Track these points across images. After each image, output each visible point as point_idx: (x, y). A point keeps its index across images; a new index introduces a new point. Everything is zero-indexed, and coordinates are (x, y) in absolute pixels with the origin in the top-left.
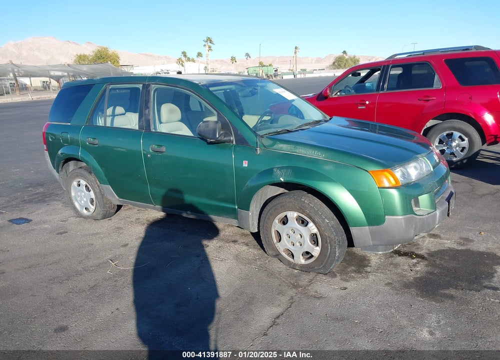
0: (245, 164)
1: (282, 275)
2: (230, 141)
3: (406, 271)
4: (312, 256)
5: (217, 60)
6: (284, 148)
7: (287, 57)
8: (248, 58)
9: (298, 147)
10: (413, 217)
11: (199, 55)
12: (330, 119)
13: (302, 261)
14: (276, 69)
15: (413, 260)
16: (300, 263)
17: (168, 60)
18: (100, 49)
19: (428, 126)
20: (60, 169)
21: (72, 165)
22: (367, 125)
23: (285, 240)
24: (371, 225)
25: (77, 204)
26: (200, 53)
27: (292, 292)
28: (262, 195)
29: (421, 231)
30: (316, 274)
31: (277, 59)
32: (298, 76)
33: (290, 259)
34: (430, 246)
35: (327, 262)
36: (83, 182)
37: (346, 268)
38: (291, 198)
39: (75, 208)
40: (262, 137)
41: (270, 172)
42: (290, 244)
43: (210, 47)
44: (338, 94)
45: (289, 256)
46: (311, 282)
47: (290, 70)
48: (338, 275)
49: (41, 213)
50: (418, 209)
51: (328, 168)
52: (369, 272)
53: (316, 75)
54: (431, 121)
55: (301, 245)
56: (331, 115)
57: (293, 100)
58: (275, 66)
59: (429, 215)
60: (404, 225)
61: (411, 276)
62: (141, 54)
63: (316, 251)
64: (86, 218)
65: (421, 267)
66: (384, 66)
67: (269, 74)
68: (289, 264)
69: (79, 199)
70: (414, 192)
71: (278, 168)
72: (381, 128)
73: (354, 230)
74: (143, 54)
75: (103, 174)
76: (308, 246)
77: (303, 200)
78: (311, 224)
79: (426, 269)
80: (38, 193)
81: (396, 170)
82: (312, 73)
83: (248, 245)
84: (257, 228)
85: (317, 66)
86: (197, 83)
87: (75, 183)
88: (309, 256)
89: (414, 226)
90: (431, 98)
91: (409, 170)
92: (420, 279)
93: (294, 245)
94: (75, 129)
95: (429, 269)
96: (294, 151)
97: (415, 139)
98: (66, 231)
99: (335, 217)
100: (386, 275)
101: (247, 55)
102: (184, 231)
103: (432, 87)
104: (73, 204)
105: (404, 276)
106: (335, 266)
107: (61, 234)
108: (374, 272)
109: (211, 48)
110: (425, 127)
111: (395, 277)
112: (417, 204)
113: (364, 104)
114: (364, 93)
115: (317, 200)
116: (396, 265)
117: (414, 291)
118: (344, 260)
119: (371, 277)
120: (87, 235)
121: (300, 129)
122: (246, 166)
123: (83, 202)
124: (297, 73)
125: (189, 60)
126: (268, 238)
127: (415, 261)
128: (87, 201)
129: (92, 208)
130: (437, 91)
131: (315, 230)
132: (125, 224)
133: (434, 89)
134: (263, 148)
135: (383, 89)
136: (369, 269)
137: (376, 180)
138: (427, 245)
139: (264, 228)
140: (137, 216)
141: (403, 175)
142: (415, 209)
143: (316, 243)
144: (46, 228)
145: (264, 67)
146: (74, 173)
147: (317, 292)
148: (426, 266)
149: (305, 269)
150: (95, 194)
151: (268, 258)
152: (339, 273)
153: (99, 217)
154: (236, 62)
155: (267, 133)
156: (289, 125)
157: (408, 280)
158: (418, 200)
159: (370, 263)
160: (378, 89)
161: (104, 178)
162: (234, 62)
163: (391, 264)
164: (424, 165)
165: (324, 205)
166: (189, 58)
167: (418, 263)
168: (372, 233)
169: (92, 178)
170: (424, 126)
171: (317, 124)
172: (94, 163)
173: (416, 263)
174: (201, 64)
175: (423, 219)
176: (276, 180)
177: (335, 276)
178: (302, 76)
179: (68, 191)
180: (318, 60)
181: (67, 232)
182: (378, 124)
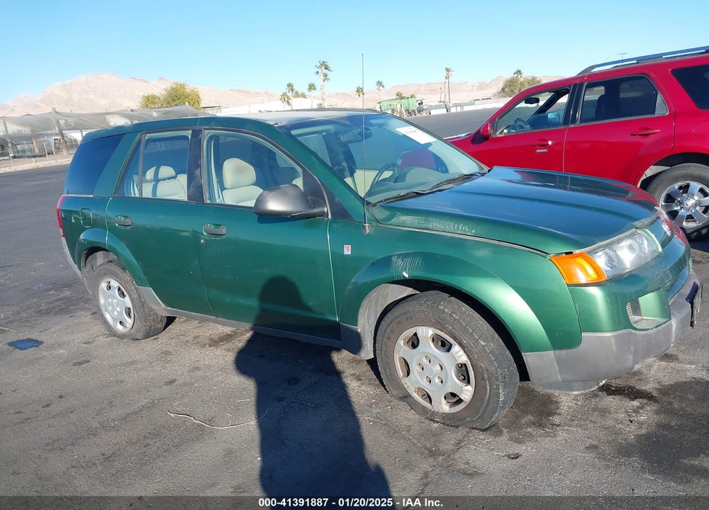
0: (347, 251)
1: (411, 432)
2: (323, 214)
3: (621, 423)
4: (460, 401)
5: (337, 94)
6: (408, 222)
7: (436, 83)
8: (381, 88)
9: (431, 219)
10: (631, 333)
11: (312, 87)
12: (489, 171)
13: (445, 408)
14: (420, 102)
15: (633, 403)
16: (442, 411)
17: (270, 96)
18: (174, 86)
19: (648, 176)
20: (82, 264)
21: (100, 257)
22: (552, 179)
23: (416, 373)
24: (558, 349)
25: (108, 316)
26: (313, 85)
27: (425, 465)
28: (377, 299)
29: (647, 355)
30: (468, 430)
31: (423, 88)
32: (453, 110)
33: (425, 403)
34: (660, 375)
35: (485, 410)
36: (115, 284)
37: (518, 417)
38: (422, 305)
39: (105, 322)
40: (375, 205)
41: (386, 262)
42: (425, 380)
43: (325, 75)
44: (505, 131)
45: (425, 399)
46: (459, 444)
47: (441, 102)
48: (505, 431)
49: (59, 330)
50: (637, 318)
51: (481, 253)
52: (558, 425)
53: (479, 107)
54: (652, 167)
55: (442, 382)
56: (491, 165)
57: (429, 144)
58: (419, 97)
59: (659, 328)
60: (614, 348)
61: (631, 433)
62: (231, 90)
63: (467, 392)
64: (121, 337)
65: (647, 416)
66: (575, 85)
67: (411, 109)
68: (424, 411)
69: (110, 308)
70: (630, 289)
71: (399, 256)
72: (575, 182)
73: (529, 358)
74: (235, 90)
75: (141, 270)
76: (454, 383)
77: (441, 307)
78: (456, 348)
79: (656, 418)
80: (62, 299)
81: (597, 254)
82: (473, 104)
83: (360, 380)
84: (372, 352)
85: (480, 95)
86: (271, 123)
87: (104, 285)
88: (455, 400)
89: (632, 348)
90: (652, 132)
91: (619, 253)
92: (647, 437)
93: (430, 382)
94: (100, 202)
95: (661, 418)
96: (424, 226)
97: (630, 195)
98: (89, 358)
99: (497, 336)
100: (587, 429)
101: (380, 83)
102: (264, 356)
103: (653, 112)
104: (102, 316)
105: (618, 433)
106: (500, 416)
107: (80, 364)
108: (566, 425)
109: (328, 77)
110: (644, 177)
111: (602, 435)
112: (636, 309)
113: (546, 146)
114: (544, 128)
115: (465, 308)
116: (604, 412)
117: (636, 461)
118: (516, 403)
119: (562, 435)
120: (118, 365)
121: (437, 190)
122: (349, 253)
123: (115, 313)
124: (451, 105)
125: (297, 95)
126: (390, 369)
127: (636, 403)
128: (121, 312)
129: (129, 322)
130: (661, 119)
131: (463, 359)
132: (177, 345)
133: (656, 116)
134: (375, 224)
135: (574, 121)
136: (557, 419)
137: (564, 273)
138: (655, 374)
139: (383, 353)
140: (196, 332)
141: (610, 261)
142: (633, 318)
143: (466, 380)
144: (60, 355)
145: (403, 100)
146: (101, 270)
147: (468, 463)
148: (657, 412)
149: (451, 422)
150: (132, 300)
151: (391, 402)
152: (506, 428)
153: (140, 335)
154: (363, 94)
155: (383, 199)
156: (423, 184)
157: (625, 440)
158: (638, 303)
159: (558, 408)
160: (566, 121)
161: (143, 276)
162: (361, 95)
163: (595, 409)
164: (646, 242)
165: (477, 316)
166: (297, 93)
167: (642, 408)
168: (559, 360)
169: (127, 276)
170: (641, 175)
171: (466, 180)
172: (127, 253)
173: (638, 408)
174: (314, 100)
175: (648, 335)
176: (396, 277)
177: (500, 433)
178: (459, 109)
179: (95, 296)
180: (482, 86)
181: (89, 361)
182: (570, 175)
